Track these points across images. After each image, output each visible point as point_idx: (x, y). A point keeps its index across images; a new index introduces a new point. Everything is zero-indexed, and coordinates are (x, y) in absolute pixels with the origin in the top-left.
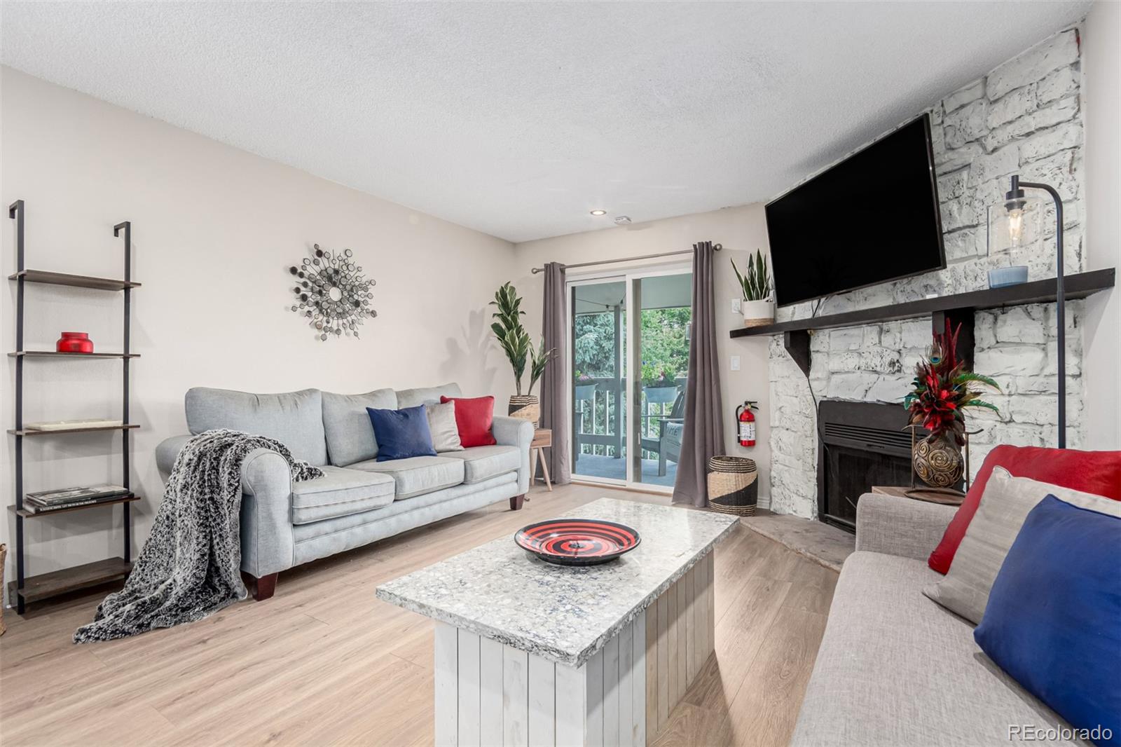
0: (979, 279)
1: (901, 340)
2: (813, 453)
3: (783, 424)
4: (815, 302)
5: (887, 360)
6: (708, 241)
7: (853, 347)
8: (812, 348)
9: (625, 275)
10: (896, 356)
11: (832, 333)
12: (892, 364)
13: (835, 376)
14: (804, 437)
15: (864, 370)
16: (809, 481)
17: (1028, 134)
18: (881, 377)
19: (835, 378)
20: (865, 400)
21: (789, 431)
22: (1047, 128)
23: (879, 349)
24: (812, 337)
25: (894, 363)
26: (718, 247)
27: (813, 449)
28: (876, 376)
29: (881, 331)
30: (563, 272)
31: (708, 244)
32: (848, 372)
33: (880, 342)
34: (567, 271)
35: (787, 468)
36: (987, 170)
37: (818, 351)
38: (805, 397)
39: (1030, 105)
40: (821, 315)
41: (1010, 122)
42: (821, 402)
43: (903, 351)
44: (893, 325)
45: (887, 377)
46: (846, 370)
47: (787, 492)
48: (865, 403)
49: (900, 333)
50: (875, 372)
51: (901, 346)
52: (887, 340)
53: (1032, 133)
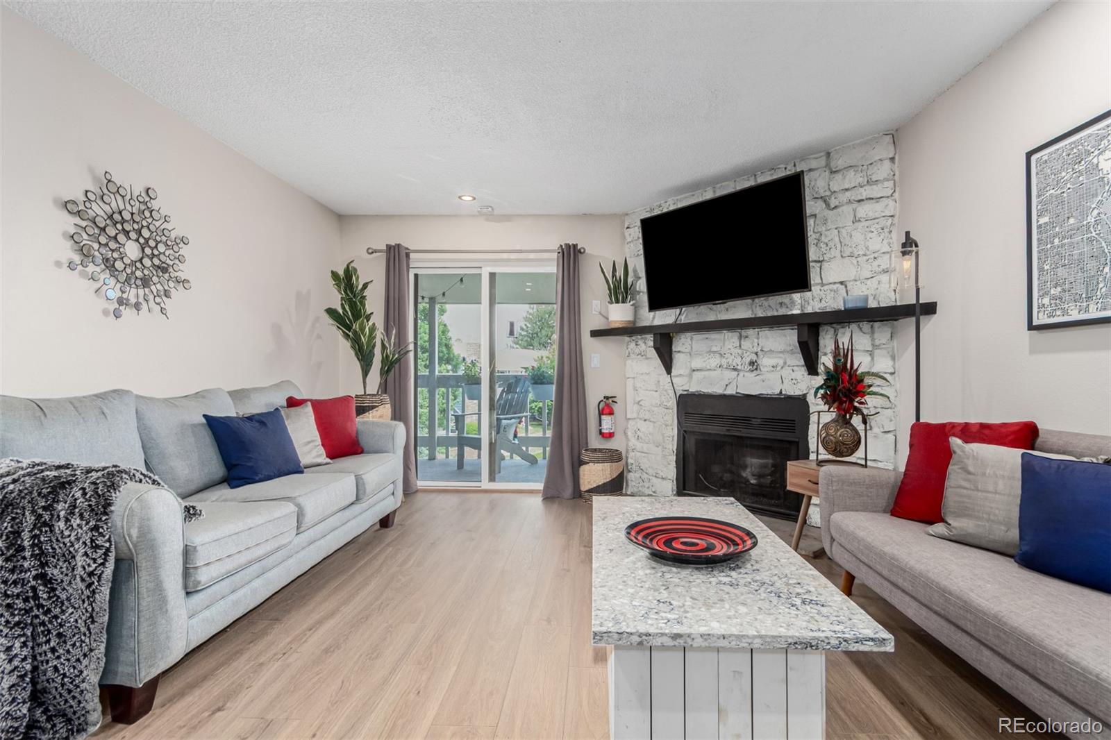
0: (823, 301)
1: (758, 344)
2: (673, 440)
3: (641, 416)
4: (678, 311)
5: (747, 360)
6: (575, 243)
7: (714, 349)
8: (674, 349)
9: (481, 268)
10: (754, 358)
11: (694, 336)
12: (752, 363)
13: (695, 372)
14: (664, 426)
15: (727, 368)
16: (669, 464)
17: (859, 201)
18: (741, 374)
19: (696, 375)
20: (725, 393)
21: (647, 422)
22: (873, 199)
23: (740, 351)
24: (674, 339)
25: (753, 363)
26: (582, 250)
27: (673, 436)
28: (736, 373)
29: (740, 337)
30: (408, 255)
31: (575, 246)
32: (710, 370)
33: (740, 346)
34: (412, 255)
35: (644, 455)
36: (829, 221)
37: (679, 352)
38: (666, 391)
39: (860, 179)
40: (682, 322)
41: (847, 190)
42: (681, 395)
43: (760, 353)
44: (751, 332)
45: (746, 374)
46: (708, 367)
47: (645, 476)
48: (725, 395)
49: (758, 339)
50: (735, 369)
51: (759, 349)
52: (746, 344)
53: (863, 200)
